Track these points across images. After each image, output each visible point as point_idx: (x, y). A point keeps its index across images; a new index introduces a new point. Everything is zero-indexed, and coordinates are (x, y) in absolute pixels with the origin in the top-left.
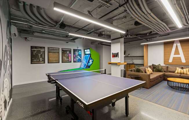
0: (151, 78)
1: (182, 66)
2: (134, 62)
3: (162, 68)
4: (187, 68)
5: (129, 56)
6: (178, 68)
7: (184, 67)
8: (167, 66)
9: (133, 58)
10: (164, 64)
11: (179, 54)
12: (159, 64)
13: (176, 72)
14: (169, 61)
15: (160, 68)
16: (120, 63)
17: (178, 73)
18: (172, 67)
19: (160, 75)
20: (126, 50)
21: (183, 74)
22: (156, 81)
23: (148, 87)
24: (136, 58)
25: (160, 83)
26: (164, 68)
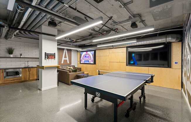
5: (21, 56)
14: (61, 62)
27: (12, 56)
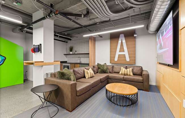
0: (78, 89)
1: (127, 65)
2: (81, 60)
3: (107, 68)
4: (130, 68)
5: (76, 53)
6: (122, 68)
7: (128, 66)
8: (113, 65)
9: (81, 56)
10: (110, 63)
11: (124, 51)
12: (105, 64)
13: (120, 73)
14: (114, 59)
15: (105, 68)
16: (43, 62)
17: (122, 74)
18: (117, 66)
19: (101, 79)
20: (73, 46)
21: (127, 75)
22: (91, 90)
23: (70, 109)
24: (83, 56)
25: (100, 91)
26: (109, 67)
27: (71, 53)
